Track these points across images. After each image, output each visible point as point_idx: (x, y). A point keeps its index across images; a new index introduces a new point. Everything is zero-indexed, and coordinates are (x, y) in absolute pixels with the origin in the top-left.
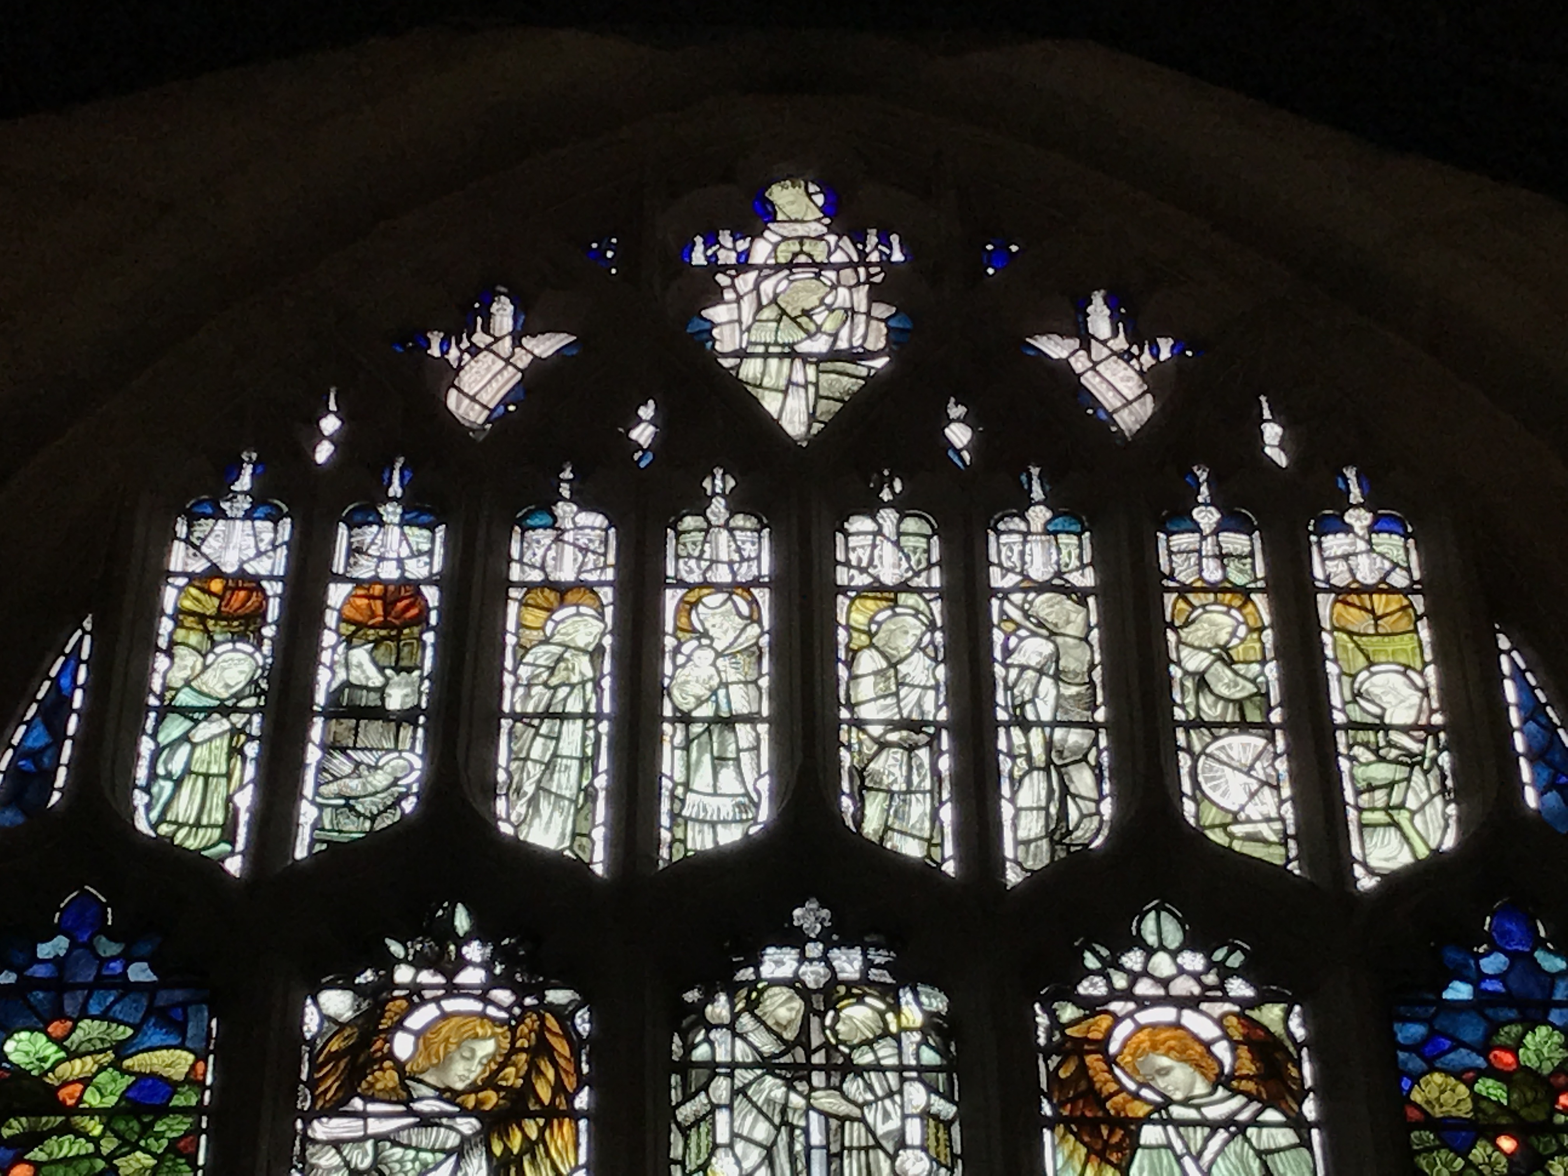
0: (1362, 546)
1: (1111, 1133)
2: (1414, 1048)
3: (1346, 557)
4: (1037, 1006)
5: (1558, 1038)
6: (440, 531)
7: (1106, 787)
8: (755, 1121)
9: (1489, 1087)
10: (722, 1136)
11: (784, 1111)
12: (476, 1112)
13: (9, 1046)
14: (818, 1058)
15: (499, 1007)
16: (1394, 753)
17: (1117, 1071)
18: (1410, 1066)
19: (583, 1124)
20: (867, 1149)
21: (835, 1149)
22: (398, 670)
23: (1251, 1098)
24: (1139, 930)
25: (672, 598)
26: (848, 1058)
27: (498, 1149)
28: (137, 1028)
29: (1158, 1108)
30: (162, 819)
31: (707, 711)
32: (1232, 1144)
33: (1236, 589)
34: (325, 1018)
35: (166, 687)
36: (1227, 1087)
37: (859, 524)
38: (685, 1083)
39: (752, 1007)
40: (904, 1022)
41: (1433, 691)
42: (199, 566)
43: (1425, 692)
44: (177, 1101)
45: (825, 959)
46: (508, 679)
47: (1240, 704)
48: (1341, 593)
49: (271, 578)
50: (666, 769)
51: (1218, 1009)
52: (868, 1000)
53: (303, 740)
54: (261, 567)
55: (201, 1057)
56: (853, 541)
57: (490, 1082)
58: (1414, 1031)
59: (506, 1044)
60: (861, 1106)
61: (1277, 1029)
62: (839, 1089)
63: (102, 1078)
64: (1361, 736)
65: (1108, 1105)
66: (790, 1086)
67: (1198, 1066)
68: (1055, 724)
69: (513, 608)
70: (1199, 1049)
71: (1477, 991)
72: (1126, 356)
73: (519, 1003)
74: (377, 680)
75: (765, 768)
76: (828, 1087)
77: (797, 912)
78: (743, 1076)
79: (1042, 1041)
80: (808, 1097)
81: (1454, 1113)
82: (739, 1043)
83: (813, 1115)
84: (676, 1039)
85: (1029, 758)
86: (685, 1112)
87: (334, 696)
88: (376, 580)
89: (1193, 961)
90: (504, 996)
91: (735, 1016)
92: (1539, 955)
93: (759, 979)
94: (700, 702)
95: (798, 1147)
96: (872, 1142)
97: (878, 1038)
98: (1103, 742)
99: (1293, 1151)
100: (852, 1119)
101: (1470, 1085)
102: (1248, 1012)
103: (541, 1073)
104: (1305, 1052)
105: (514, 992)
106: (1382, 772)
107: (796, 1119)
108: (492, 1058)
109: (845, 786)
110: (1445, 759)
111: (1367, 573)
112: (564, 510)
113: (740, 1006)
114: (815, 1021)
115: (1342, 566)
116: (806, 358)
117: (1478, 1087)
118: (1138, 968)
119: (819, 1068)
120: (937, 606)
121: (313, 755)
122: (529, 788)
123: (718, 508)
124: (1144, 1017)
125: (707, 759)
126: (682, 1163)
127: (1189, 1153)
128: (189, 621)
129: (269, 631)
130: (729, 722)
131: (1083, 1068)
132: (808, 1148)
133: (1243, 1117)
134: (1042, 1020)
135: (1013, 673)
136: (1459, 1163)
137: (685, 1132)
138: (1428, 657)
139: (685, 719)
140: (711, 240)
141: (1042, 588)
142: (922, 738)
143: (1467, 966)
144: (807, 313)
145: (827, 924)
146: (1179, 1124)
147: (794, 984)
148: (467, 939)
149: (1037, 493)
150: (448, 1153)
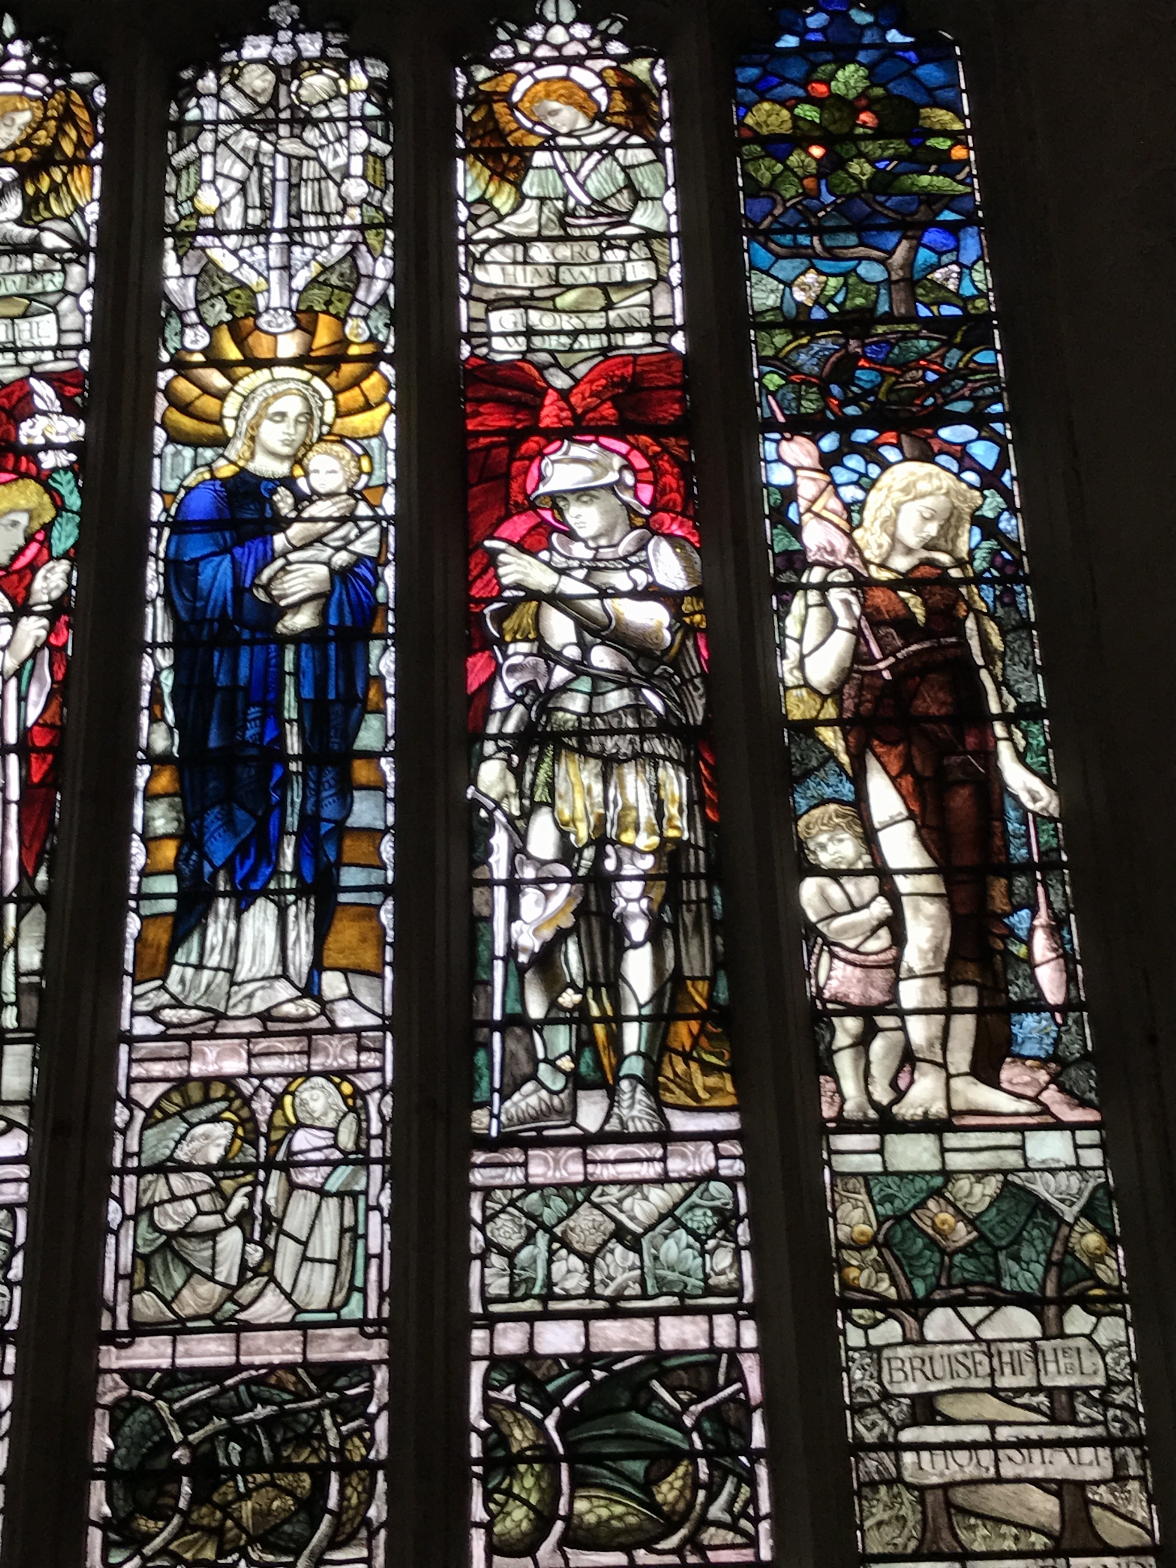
1: (509, 160)
2: (750, 85)
4: (458, 70)
5: (862, 72)
8: (234, 163)
9: (805, 110)
10: (207, 174)
11: (256, 156)
12: (15, 164)
15: (35, 87)
17: (518, 114)
18: (747, 99)
19: (97, 170)
20: (319, 180)
21: (294, 180)
23: (620, 128)
24: (541, 9)
26: (308, 114)
29: (547, 138)
32: (603, 163)
36: (602, 121)
38: (179, 138)
39: (233, 80)
40: (353, 86)
45: (293, 42)
51: (598, 64)
52: (325, 71)
57: (27, 142)
58: (752, 73)
59: (39, 114)
60: (315, 149)
61: (644, 77)
62: (300, 137)
65: (509, 139)
66: (262, 137)
67: (581, 108)
70: (583, 94)
71: (802, 41)
73: (51, 84)
76: (292, 136)
77: (272, 9)
78: (224, 131)
79: (460, 94)
80: (274, 145)
81: (778, 131)
82: (223, 107)
83: (279, 157)
84: (174, 107)
86: (179, 159)
89: (582, 31)
90: (39, 79)
91: (220, 87)
92: (852, 12)
93: (240, 58)
95: (266, 181)
96: (324, 174)
97: (331, 99)
99: (651, 166)
100: (308, 158)
101: (791, 109)
102: (623, 66)
103: (66, 134)
104: (665, 93)
105: (47, 76)
107: (265, 160)
108: (28, 125)
113: (225, 79)
114: (283, 89)
117: (797, 111)
118: (538, 37)
119: (285, 121)
124: (541, 74)
126: (175, 196)
127: (570, 171)
131: (491, 113)
132: (274, 181)
133: (615, 141)
134: (462, 80)
136: (779, 167)
137: (177, 173)
143: (796, 24)
145: (296, 17)
146: (562, 149)
147: (268, 62)
148: (12, 40)
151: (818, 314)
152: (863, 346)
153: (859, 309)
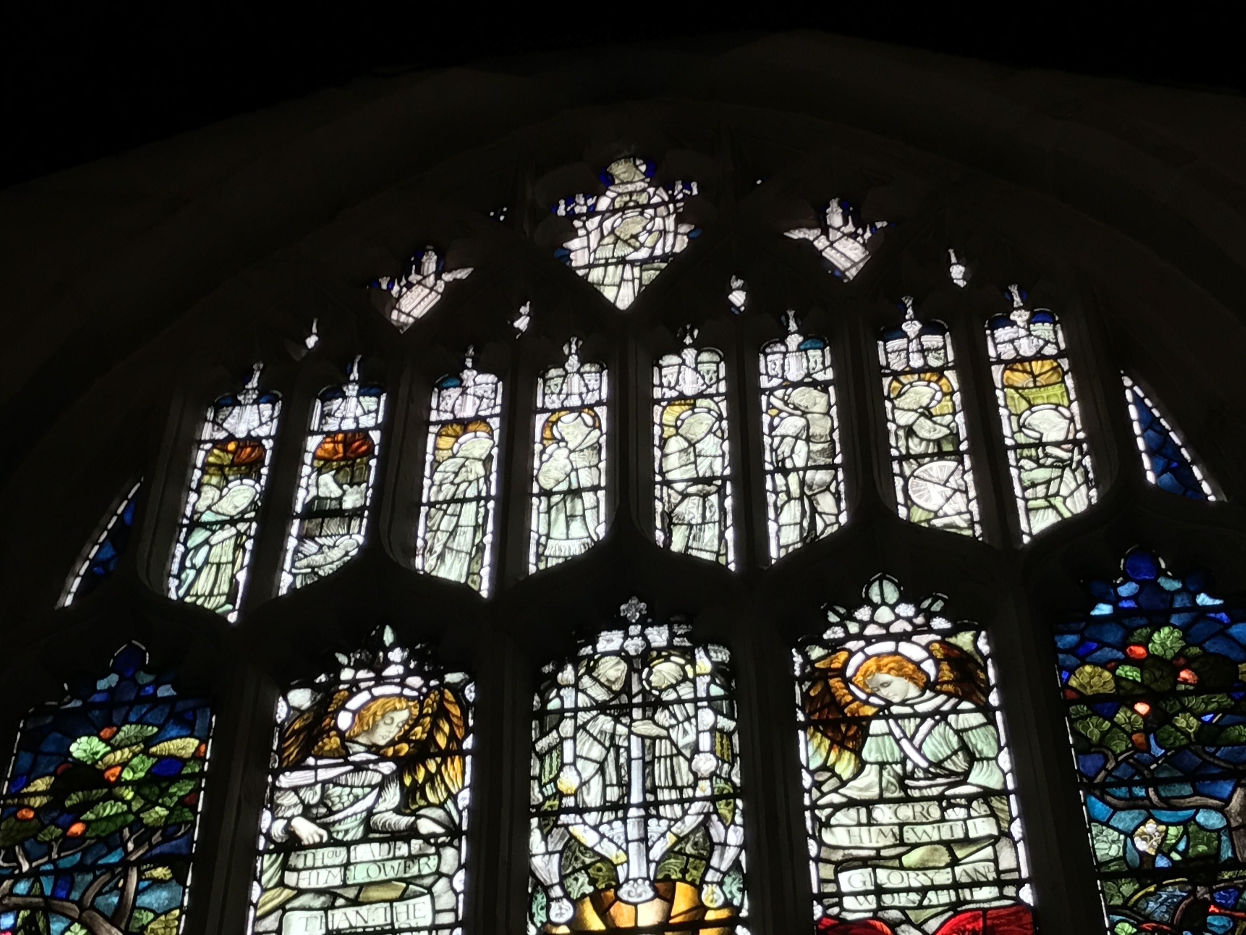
0: (1023, 332)
1: (848, 729)
2: (1071, 651)
3: (1012, 341)
4: (794, 651)
5: (1177, 634)
6: (383, 398)
7: (843, 505)
8: (592, 745)
9: (1128, 672)
10: (568, 757)
11: (612, 738)
12: (395, 758)
13: (73, 748)
14: (637, 700)
15: (412, 689)
16: (1050, 461)
17: (852, 687)
18: (1068, 663)
19: (468, 759)
20: (671, 757)
21: (648, 758)
22: (351, 485)
23: (950, 695)
24: (867, 593)
25: (540, 420)
26: (658, 698)
27: (408, 781)
28: (161, 728)
29: (881, 708)
30: (187, 593)
31: (563, 487)
32: (937, 728)
33: (932, 370)
34: (290, 708)
35: (194, 512)
36: (932, 690)
37: (670, 360)
38: (542, 726)
39: (590, 671)
40: (698, 671)
41: (1077, 418)
42: (221, 435)
43: (1072, 420)
44: (187, 771)
45: (642, 635)
46: (426, 482)
47: (938, 442)
48: (1009, 365)
49: (268, 437)
50: (534, 527)
51: (924, 639)
52: (672, 658)
53: (284, 535)
54: (263, 431)
55: (203, 741)
56: (665, 371)
57: (405, 738)
58: (1071, 639)
59: (416, 712)
60: (667, 729)
61: (968, 648)
62: (652, 719)
63: (135, 761)
64: (1026, 452)
65: (846, 710)
66: (617, 720)
67: (911, 678)
68: (806, 469)
69: (431, 439)
70: (911, 666)
71: (1116, 608)
72: (853, 236)
73: (426, 684)
74: (337, 492)
75: (602, 518)
76: (644, 718)
77: (623, 607)
78: (583, 717)
79: (797, 673)
80: (629, 727)
81: (1102, 691)
82: (580, 695)
83: (633, 738)
84: (537, 698)
85: (788, 492)
86: (542, 745)
87: (308, 506)
88: (340, 431)
89: (906, 610)
90: (415, 681)
91: (578, 678)
92: (1162, 581)
93: (595, 651)
94: (558, 483)
95: (622, 760)
96: (675, 751)
97: (679, 683)
98: (840, 476)
99: (983, 729)
100: (661, 738)
101: (1113, 671)
102: (947, 639)
103: (440, 729)
104: (989, 662)
105: (423, 678)
106: (1041, 474)
107: (620, 742)
108: (406, 722)
109: (658, 524)
110: (1087, 461)
111: (1027, 348)
112: (469, 375)
113: (582, 671)
114: (635, 677)
115: (1010, 346)
116: (633, 263)
117: (1120, 672)
118: (866, 618)
119: (637, 706)
120: (723, 406)
121: (292, 543)
122: (438, 549)
123: (573, 362)
124: (870, 650)
125: (562, 517)
126: (539, 778)
127: (905, 736)
128: (212, 470)
129: (264, 471)
130: (575, 493)
131: (827, 688)
132: (629, 760)
133: (946, 707)
134: (798, 659)
135: (777, 441)
136: (1107, 725)
138: (1073, 396)
139: (548, 494)
140: (570, 201)
141: (796, 385)
142: (713, 488)
143: (1110, 593)
144: (635, 237)
145: (644, 612)
146: (898, 717)
147: (621, 654)
148: (392, 648)
149: (793, 326)
150: (373, 787)
151: (1162, 863)
152: (1211, 892)
153: (1201, 857)
